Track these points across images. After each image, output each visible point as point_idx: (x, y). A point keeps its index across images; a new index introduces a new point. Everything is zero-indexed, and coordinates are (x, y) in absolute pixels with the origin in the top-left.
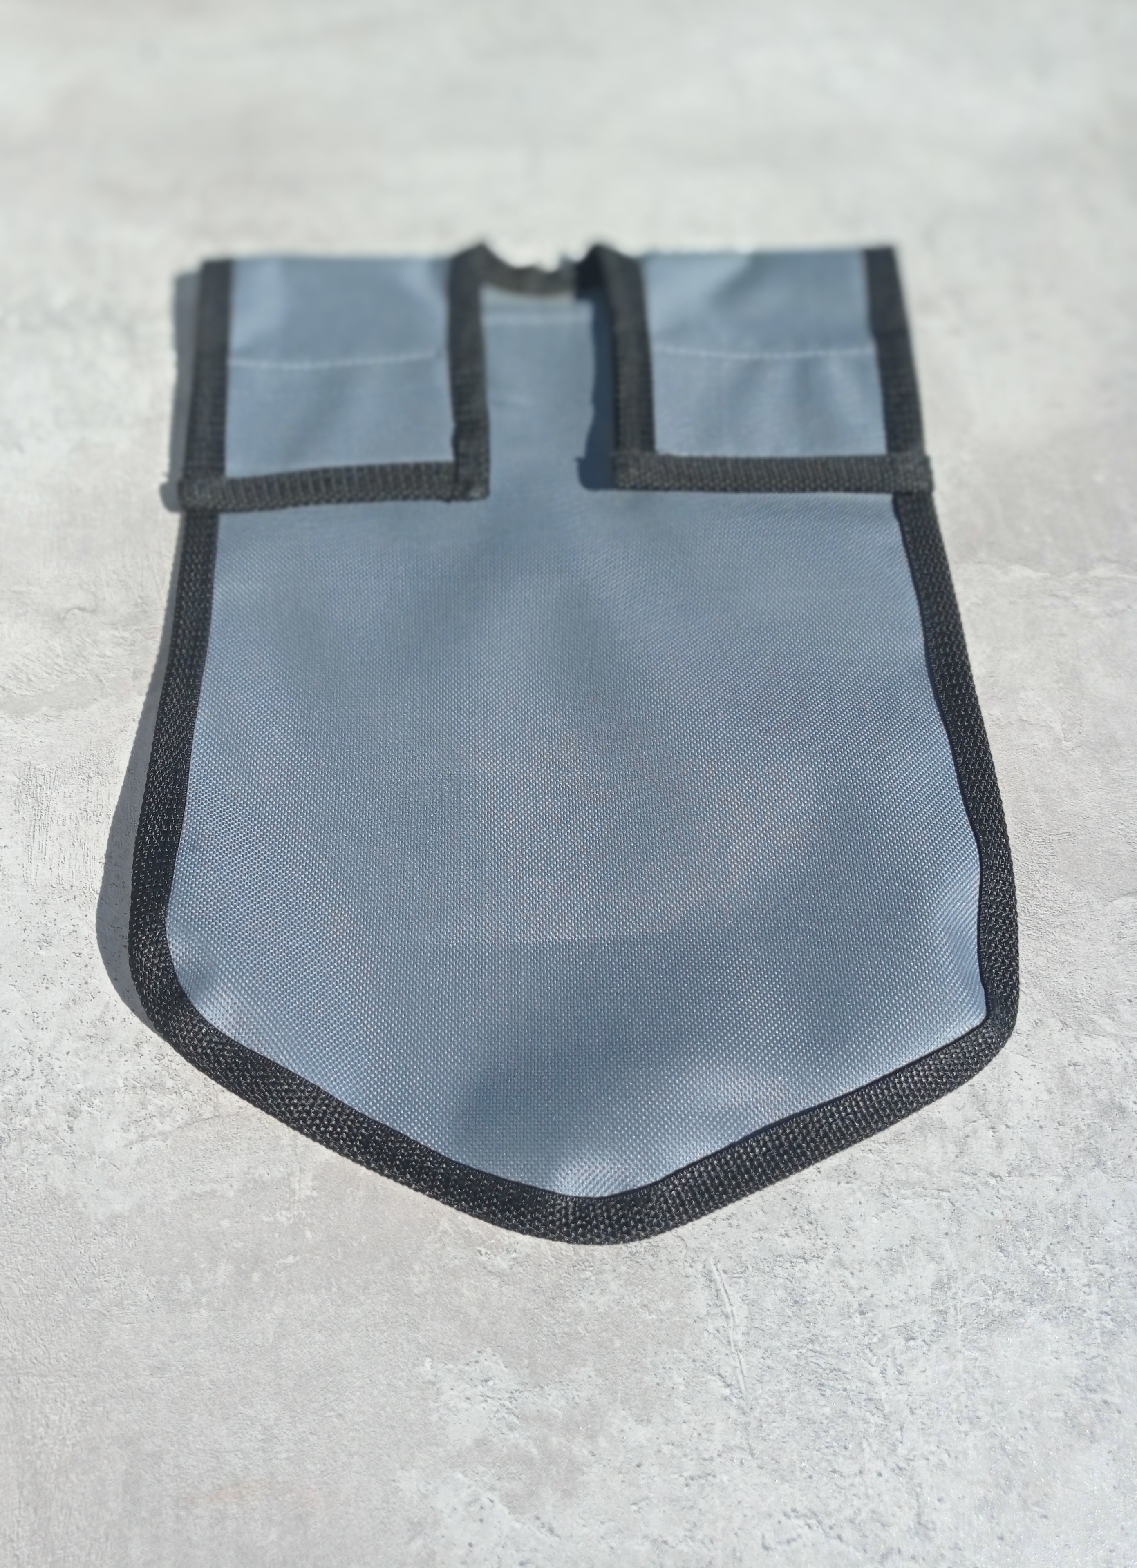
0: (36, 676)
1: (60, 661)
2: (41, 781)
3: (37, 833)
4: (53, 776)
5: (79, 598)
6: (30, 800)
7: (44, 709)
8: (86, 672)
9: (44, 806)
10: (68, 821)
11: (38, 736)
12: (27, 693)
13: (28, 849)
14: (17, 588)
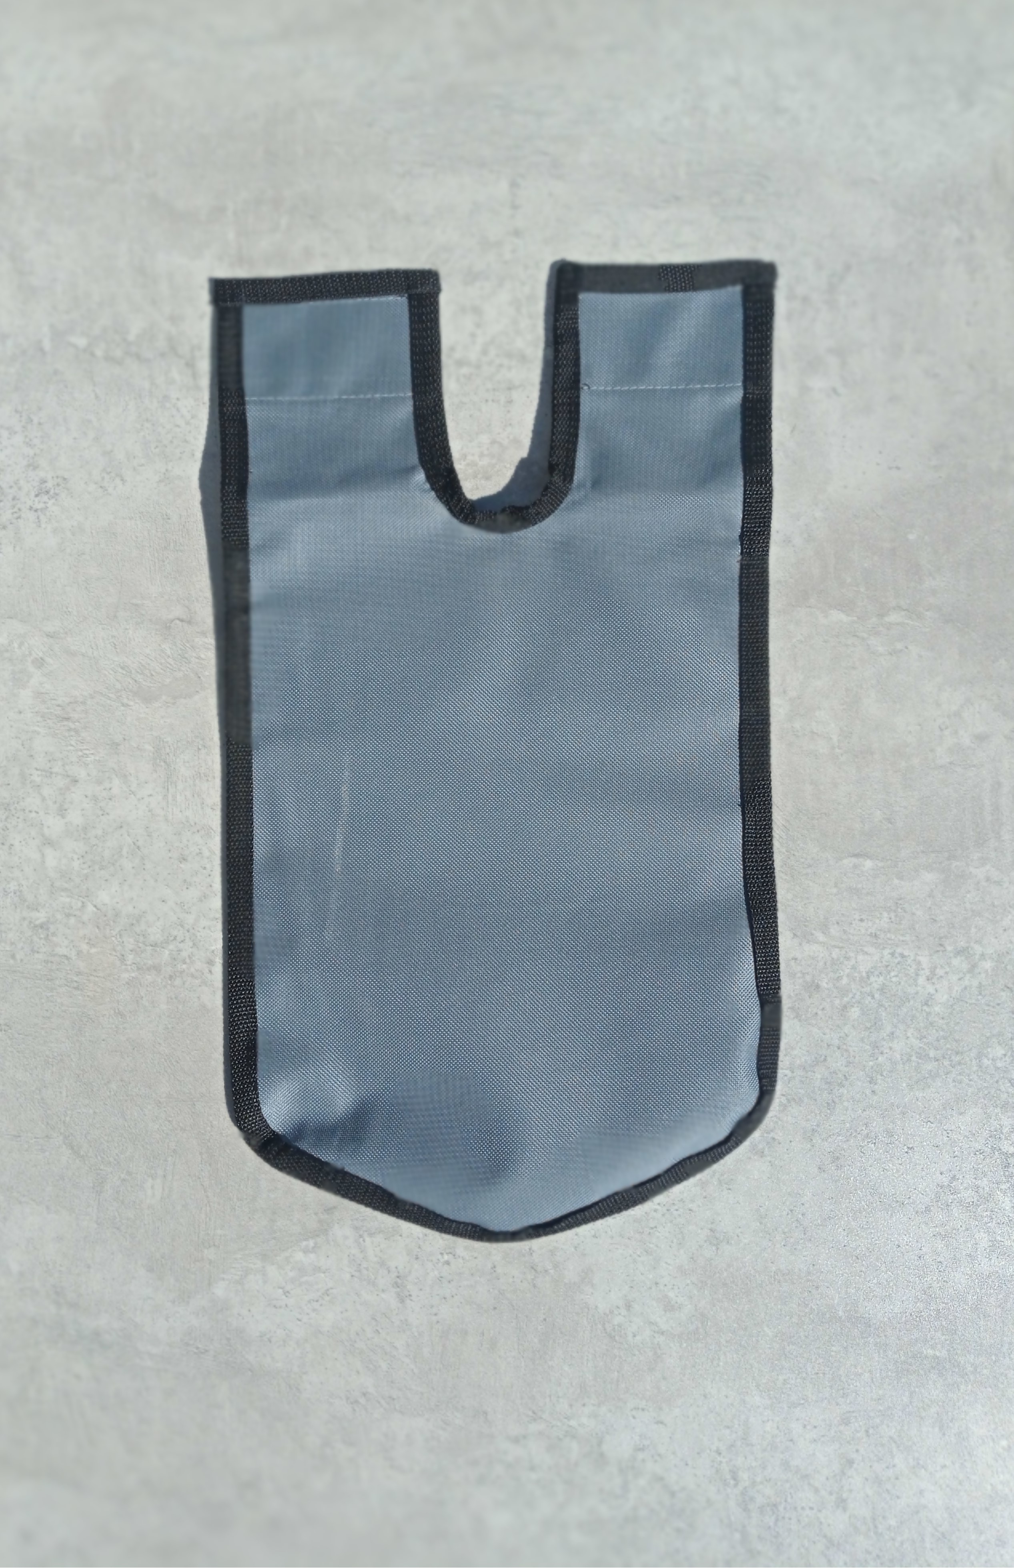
0: (156, 672)
1: (170, 660)
2: (168, 750)
3: (170, 787)
4: (175, 747)
5: (178, 611)
6: (162, 764)
7: (164, 698)
8: (188, 669)
9: (172, 768)
10: (189, 779)
11: (162, 717)
12: (152, 685)
13: (165, 797)
14: (134, 601)
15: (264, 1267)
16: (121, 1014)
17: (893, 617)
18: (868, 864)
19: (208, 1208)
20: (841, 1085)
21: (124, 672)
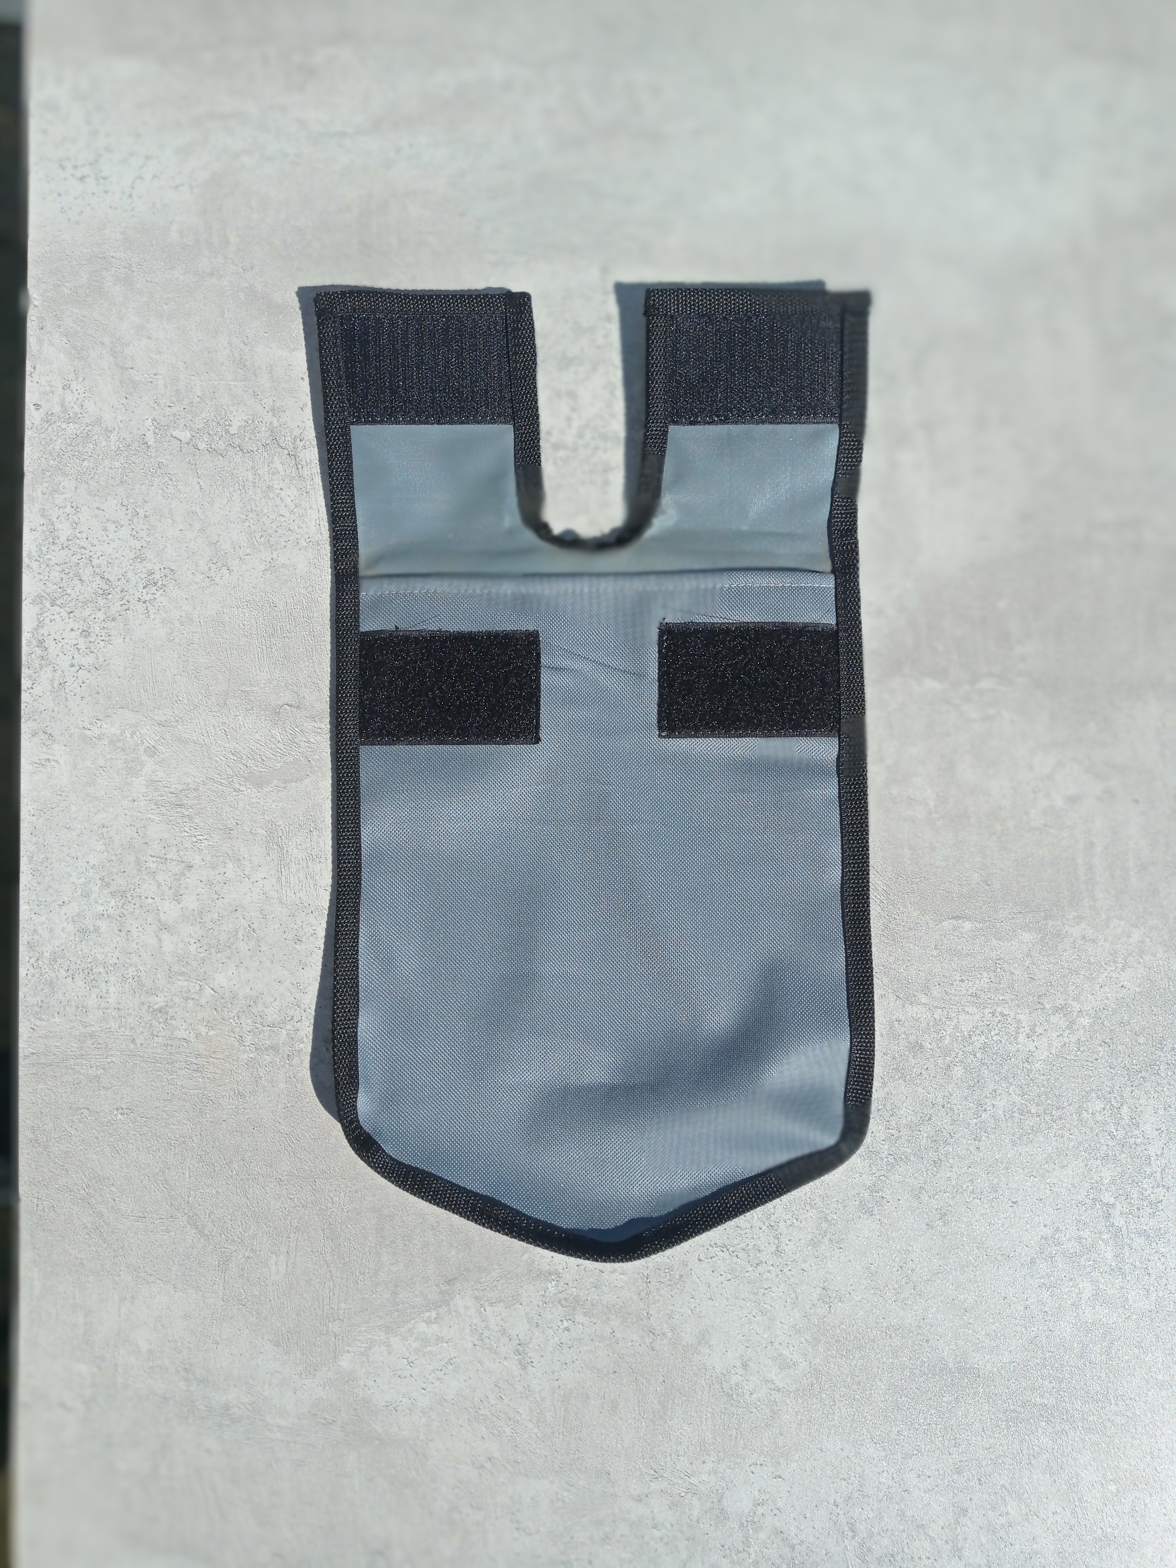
0: (267, 757)
1: (280, 746)
2: (280, 834)
3: (283, 869)
4: (287, 830)
5: (287, 697)
6: (275, 847)
7: (275, 782)
8: (299, 754)
9: (285, 851)
10: (301, 861)
11: (274, 801)
12: (263, 770)
13: (279, 880)
14: (243, 688)
15: (388, 1339)
16: (242, 1096)
17: (986, 684)
18: (968, 925)
19: (332, 1282)
20: (946, 1143)
21: (236, 759)
